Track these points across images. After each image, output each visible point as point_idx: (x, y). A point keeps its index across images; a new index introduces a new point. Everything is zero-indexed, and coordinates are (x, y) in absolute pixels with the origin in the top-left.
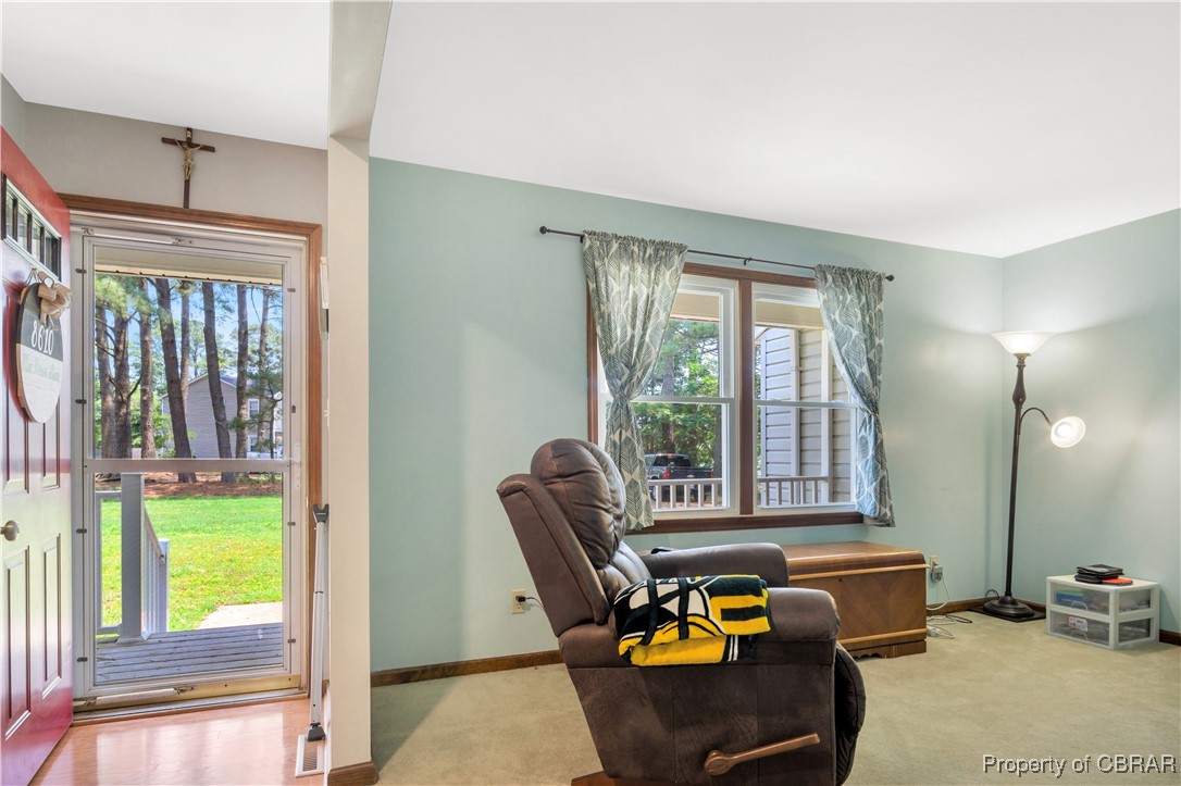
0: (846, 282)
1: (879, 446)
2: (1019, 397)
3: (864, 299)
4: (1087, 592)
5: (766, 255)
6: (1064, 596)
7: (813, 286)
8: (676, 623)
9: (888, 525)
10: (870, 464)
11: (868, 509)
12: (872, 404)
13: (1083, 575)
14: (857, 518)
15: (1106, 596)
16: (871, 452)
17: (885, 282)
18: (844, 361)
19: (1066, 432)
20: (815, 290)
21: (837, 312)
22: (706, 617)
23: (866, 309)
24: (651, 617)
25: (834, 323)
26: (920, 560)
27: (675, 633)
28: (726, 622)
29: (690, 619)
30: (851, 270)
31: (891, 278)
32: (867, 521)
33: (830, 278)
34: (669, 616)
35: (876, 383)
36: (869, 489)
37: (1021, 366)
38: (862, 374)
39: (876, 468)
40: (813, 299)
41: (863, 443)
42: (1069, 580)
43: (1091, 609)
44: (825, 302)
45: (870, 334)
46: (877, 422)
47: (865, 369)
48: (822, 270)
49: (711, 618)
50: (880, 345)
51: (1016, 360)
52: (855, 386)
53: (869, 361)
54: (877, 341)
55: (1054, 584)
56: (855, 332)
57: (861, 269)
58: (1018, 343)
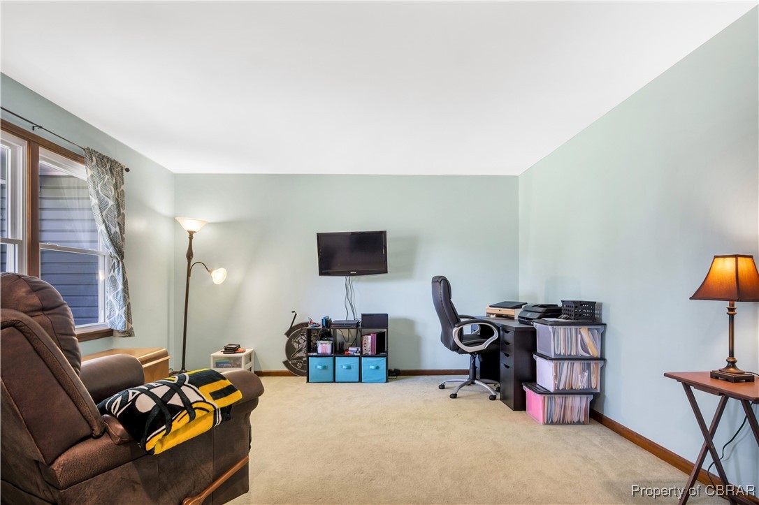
0: (104, 166)
1: (125, 283)
2: (190, 255)
3: (114, 181)
5: (50, 129)
7: (83, 162)
8: (185, 412)
9: (130, 336)
10: (121, 294)
11: (119, 325)
12: (120, 253)
14: (109, 333)
15: (240, 358)
16: (120, 287)
17: (124, 171)
18: (104, 222)
19: (218, 276)
20: (84, 166)
21: (99, 185)
22: (204, 401)
23: (116, 187)
24: (164, 414)
25: (97, 193)
27: (187, 418)
28: (217, 401)
29: (194, 406)
30: (108, 158)
31: (127, 170)
32: (115, 334)
33: (94, 158)
35: (123, 239)
36: (119, 312)
37: (191, 238)
38: (116, 232)
39: (125, 297)
40: (82, 172)
41: (113, 281)
43: (233, 367)
44: (92, 176)
45: (119, 206)
46: (123, 265)
47: (117, 229)
48: (91, 152)
49: (207, 401)
50: (123, 214)
51: (188, 234)
52: (111, 240)
53: (119, 224)
54: (122, 211)
55: (214, 358)
56: (111, 203)
57: (113, 158)
58: (189, 224)
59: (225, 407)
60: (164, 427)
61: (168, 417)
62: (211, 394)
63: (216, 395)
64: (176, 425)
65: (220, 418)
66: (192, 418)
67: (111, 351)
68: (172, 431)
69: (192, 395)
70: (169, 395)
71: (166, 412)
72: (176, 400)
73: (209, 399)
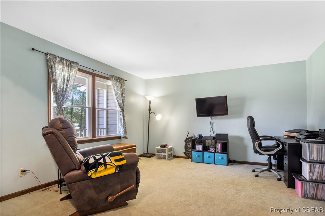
0: (117, 80)
1: (124, 120)
2: (150, 110)
3: (121, 85)
4: (162, 149)
5: (99, 70)
6: (159, 151)
7: (110, 80)
8: (104, 165)
9: (126, 139)
10: (123, 124)
11: (122, 135)
12: (123, 110)
13: (162, 146)
14: (119, 138)
15: (166, 150)
16: (123, 122)
17: (125, 81)
18: (117, 99)
19: (158, 117)
20: (110, 81)
21: (115, 87)
22: (111, 162)
23: (121, 87)
25: (115, 90)
26: (135, 146)
27: (104, 167)
28: (116, 163)
29: (107, 163)
30: (118, 77)
31: (126, 81)
32: (122, 138)
33: (114, 78)
34: (101, 164)
35: (124, 105)
36: (122, 130)
37: (150, 103)
38: (121, 103)
39: (124, 125)
40: (110, 83)
41: (121, 119)
42: (159, 147)
43: (163, 153)
44: (113, 84)
45: (122, 93)
46: (124, 114)
47: (121, 102)
48: (112, 76)
49: (112, 162)
50: (124, 96)
51: (149, 102)
52: (119, 106)
53: (122, 100)
54: (124, 95)
55: (157, 149)
56: (119, 93)
57: (120, 77)
58: (149, 98)
59: (120, 165)
60: (95, 169)
61: (97, 166)
62: (115, 160)
63: (116, 161)
64: (99, 169)
65: (118, 169)
66: (106, 168)
67: (120, 144)
68: (98, 171)
69: (107, 159)
70: (100, 159)
71: (97, 164)
72: (102, 161)
73: (113, 162)
